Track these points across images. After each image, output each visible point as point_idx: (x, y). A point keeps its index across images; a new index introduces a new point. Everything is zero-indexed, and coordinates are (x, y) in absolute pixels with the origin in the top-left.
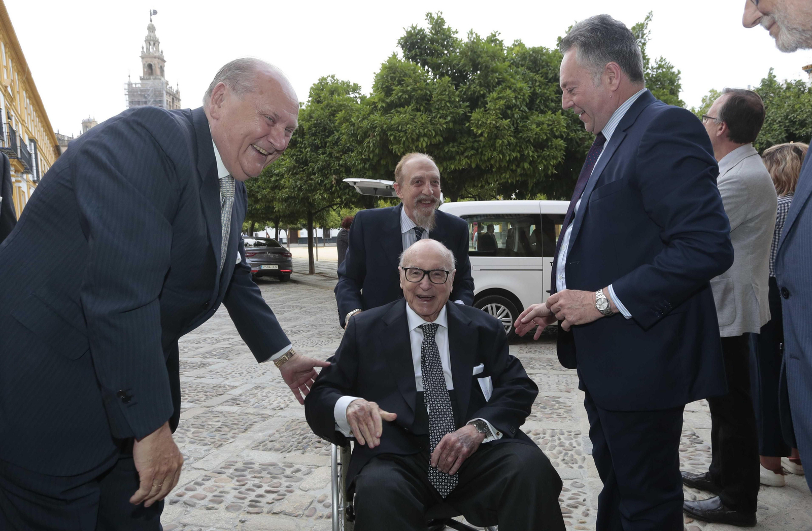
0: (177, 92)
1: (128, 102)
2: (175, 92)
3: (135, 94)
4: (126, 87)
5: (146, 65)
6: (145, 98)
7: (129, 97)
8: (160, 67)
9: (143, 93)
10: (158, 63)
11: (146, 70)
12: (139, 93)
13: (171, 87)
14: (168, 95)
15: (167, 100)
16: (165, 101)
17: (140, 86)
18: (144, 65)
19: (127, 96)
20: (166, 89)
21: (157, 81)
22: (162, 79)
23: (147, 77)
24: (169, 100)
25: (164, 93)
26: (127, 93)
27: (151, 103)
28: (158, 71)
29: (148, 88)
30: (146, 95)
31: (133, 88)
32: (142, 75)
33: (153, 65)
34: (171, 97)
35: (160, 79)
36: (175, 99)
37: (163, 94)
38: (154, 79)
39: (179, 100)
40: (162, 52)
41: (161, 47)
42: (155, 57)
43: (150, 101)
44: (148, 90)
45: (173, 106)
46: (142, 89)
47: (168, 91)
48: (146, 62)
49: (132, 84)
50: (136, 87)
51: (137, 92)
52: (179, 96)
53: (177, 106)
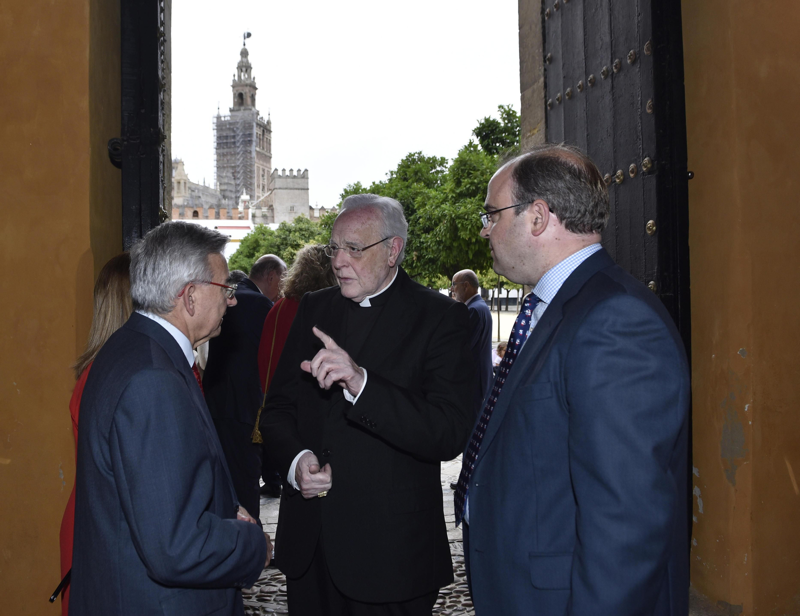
0: (269, 122)
1: (216, 137)
2: (266, 123)
3: (224, 128)
4: (215, 120)
5: (237, 95)
6: (234, 131)
7: (217, 132)
8: (251, 95)
9: (232, 127)
10: (250, 91)
11: (236, 100)
12: (228, 126)
13: (262, 118)
14: (258, 127)
15: (257, 133)
16: (255, 134)
17: (229, 118)
18: (234, 94)
19: (215, 131)
20: (256, 121)
21: (247, 112)
22: (253, 109)
23: (237, 108)
24: (259, 133)
25: (255, 125)
26: (215, 128)
27: (239, 137)
28: (249, 101)
29: (238, 121)
30: (235, 129)
31: (222, 121)
32: (232, 106)
33: (244, 94)
34: (262, 129)
35: (251, 110)
36: (265, 131)
37: (253, 126)
38: (244, 110)
39: (270, 132)
40: (254, 78)
41: (253, 73)
42: (247, 85)
43: (238, 135)
44: (238, 123)
45: (263, 139)
46: (231, 122)
47: (259, 122)
48: (237, 91)
49: (220, 117)
50: (225, 121)
51: (226, 126)
52: (270, 127)
53: (267, 138)
